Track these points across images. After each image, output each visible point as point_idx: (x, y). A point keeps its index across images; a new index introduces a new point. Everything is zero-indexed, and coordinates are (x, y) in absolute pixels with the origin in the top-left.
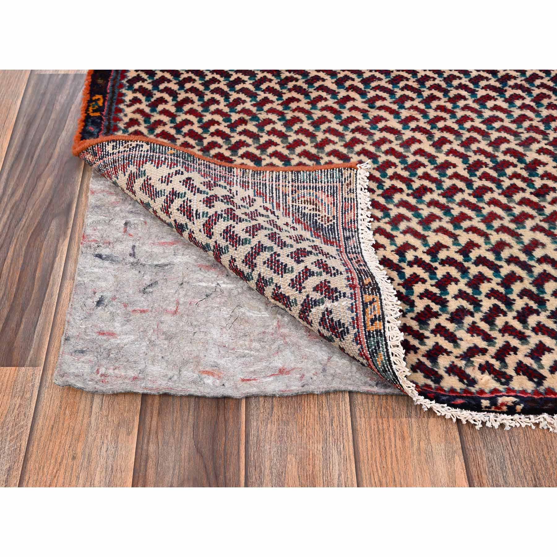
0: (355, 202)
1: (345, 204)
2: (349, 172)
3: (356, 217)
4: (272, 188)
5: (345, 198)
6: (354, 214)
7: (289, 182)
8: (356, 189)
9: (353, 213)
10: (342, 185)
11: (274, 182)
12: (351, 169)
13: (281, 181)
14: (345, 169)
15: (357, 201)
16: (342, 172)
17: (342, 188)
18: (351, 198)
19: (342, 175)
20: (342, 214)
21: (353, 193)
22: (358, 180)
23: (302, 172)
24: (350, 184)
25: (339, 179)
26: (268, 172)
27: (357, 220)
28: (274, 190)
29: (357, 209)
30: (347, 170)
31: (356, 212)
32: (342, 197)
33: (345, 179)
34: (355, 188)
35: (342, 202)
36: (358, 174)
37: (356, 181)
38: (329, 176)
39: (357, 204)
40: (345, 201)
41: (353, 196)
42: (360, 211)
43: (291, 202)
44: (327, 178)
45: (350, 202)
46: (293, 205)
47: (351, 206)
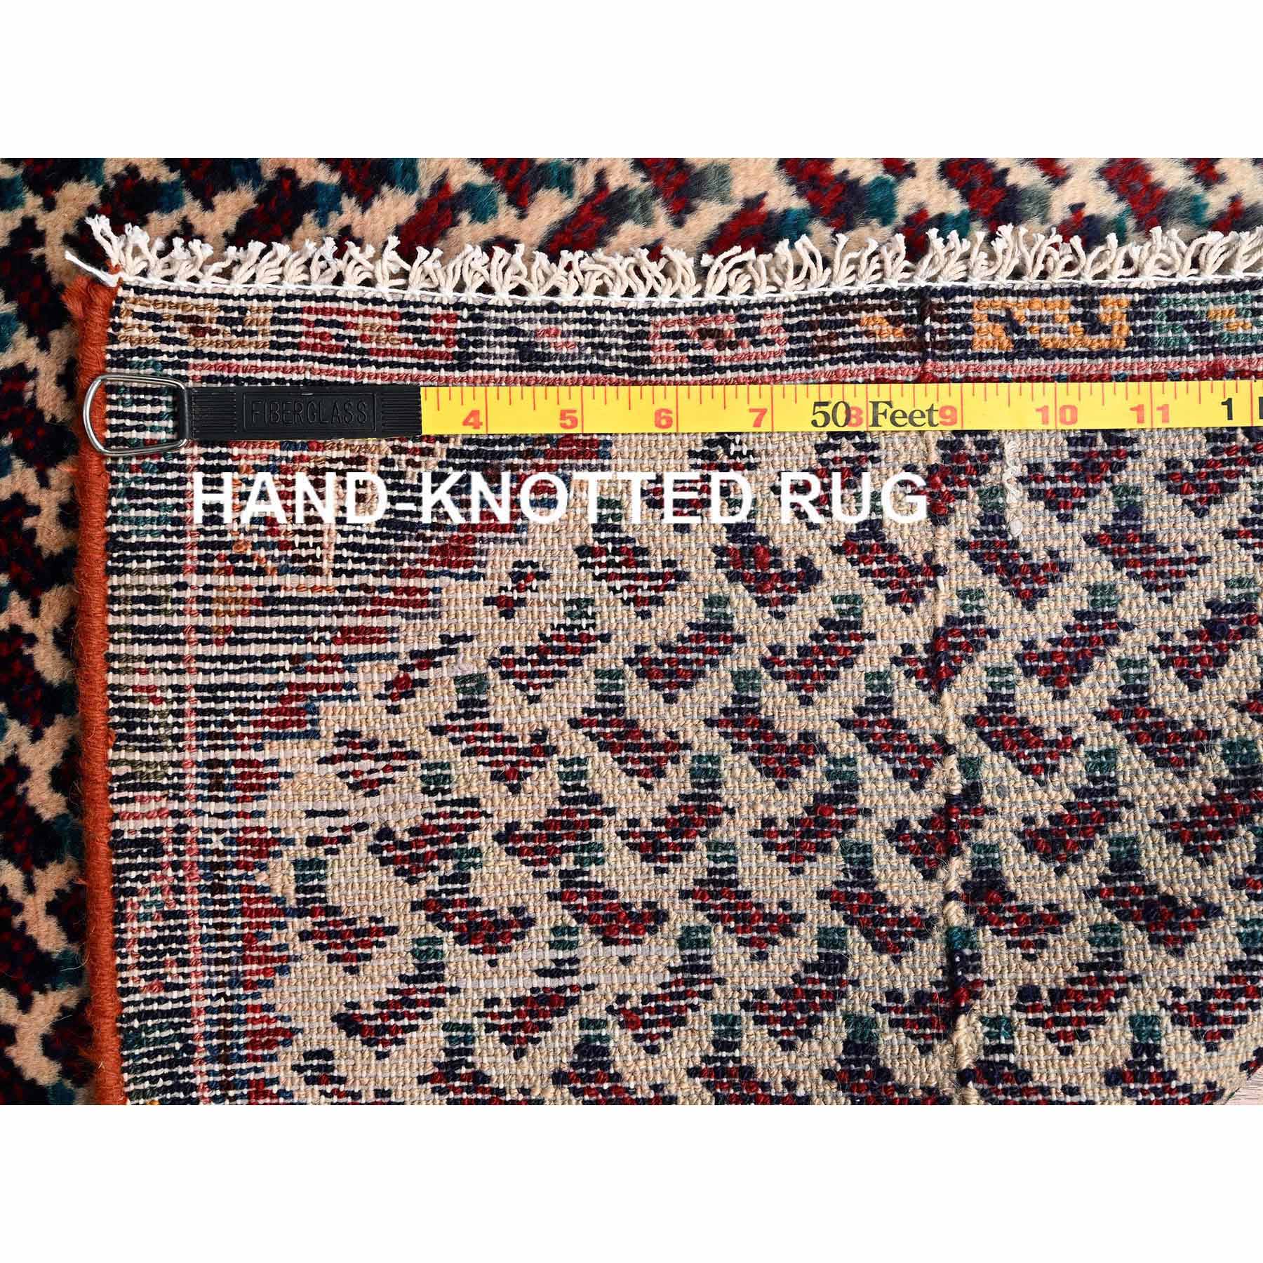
0: (298, 304)
1: (307, 347)
2: (129, 320)
3: (385, 309)
4: (224, 659)
5: (273, 345)
6: (366, 313)
7: (181, 586)
8: (222, 296)
9: (360, 320)
10: (198, 354)
11: (187, 650)
12: (116, 312)
13: (175, 621)
14: (114, 339)
15: (290, 297)
16: (131, 353)
17: (211, 356)
18: (274, 321)
19: (143, 353)
20: (364, 363)
21: (242, 310)
22: (172, 286)
23: (114, 528)
24: (198, 319)
25: (166, 365)
26: (111, 678)
27: (402, 304)
28: (239, 650)
29: (334, 298)
30: (117, 327)
31: (356, 306)
32: (264, 357)
33: (164, 340)
34: (216, 302)
35: (294, 358)
36: (144, 282)
37: (179, 293)
38: (148, 409)
39: (304, 298)
40: (294, 346)
41: (261, 314)
42: (351, 288)
43: (318, 580)
44: (154, 417)
45: (297, 328)
46: (337, 573)
47: (318, 323)
